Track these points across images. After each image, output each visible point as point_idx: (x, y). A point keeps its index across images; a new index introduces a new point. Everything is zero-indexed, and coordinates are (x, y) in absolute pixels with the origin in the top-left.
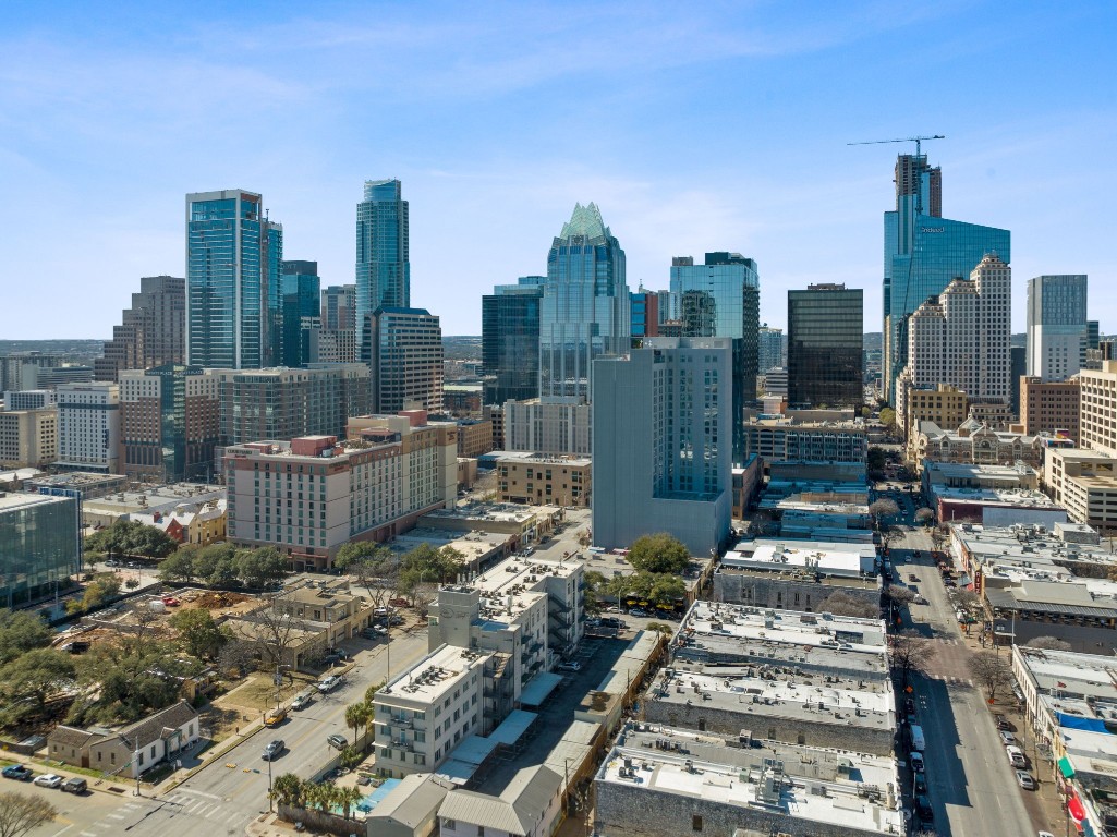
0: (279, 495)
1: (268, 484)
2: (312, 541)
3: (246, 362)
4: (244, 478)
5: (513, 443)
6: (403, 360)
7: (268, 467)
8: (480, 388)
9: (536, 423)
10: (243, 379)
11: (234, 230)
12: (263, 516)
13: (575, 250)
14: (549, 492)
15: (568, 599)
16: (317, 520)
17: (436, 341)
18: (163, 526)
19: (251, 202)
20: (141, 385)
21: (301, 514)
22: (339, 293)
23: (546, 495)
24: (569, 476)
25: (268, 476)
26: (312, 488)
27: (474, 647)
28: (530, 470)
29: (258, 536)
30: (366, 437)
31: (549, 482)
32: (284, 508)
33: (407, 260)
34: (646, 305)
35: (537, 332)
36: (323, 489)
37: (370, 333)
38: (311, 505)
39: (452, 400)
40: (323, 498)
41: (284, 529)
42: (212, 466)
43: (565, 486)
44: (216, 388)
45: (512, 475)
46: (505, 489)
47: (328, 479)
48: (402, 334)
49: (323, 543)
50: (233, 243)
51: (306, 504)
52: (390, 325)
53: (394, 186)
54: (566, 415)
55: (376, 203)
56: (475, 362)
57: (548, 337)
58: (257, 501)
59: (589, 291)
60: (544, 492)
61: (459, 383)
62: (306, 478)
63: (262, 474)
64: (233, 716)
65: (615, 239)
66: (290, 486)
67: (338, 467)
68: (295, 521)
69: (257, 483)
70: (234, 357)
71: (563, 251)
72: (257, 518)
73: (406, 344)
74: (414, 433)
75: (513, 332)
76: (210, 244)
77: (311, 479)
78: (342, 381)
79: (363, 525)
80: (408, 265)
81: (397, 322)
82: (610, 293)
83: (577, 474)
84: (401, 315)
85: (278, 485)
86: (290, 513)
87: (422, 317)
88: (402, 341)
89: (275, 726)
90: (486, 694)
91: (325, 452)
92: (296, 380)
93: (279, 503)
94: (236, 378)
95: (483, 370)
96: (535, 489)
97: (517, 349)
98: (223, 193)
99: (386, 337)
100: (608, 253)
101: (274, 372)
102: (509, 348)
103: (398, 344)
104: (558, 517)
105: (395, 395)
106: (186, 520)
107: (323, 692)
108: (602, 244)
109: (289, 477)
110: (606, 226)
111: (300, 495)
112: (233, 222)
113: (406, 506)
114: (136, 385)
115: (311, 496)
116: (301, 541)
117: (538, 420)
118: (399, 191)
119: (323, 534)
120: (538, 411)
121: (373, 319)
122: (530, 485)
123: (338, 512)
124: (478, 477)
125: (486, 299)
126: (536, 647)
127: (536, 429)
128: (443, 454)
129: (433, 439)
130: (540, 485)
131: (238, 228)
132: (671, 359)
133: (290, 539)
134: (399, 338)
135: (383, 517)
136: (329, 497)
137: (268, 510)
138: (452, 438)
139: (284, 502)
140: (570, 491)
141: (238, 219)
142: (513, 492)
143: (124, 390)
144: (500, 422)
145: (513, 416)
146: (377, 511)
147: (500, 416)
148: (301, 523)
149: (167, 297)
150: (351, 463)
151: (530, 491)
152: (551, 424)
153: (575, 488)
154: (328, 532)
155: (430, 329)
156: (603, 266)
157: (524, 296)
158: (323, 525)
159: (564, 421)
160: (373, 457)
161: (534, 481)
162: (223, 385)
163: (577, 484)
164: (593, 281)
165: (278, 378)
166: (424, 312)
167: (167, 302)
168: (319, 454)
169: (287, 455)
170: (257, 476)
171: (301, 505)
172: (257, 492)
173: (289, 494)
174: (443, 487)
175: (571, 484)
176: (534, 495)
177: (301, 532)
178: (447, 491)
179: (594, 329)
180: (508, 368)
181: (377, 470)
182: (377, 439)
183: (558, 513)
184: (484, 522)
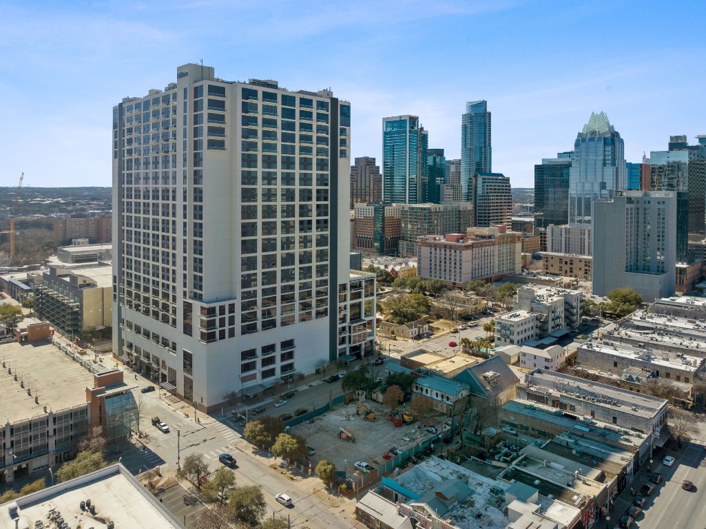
0: (440, 258)
1: (436, 253)
2: (455, 280)
3: (411, 201)
4: (425, 251)
5: (552, 248)
6: (489, 201)
7: (436, 246)
8: (533, 220)
9: (566, 238)
10: (413, 208)
11: (406, 134)
12: (433, 266)
13: (592, 139)
14: (571, 272)
15: (575, 304)
16: (458, 270)
17: (507, 191)
18: (389, 270)
19: (414, 120)
20: (365, 210)
21: (450, 267)
22: (451, 164)
23: (570, 272)
24: (583, 263)
25: (436, 250)
26: (455, 256)
27: (532, 310)
28: (560, 259)
29: (431, 276)
30: (477, 236)
31: (572, 266)
32: (443, 264)
33: (490, 145)
34: (641, 171)
35: (567, 186)
36: (460, 256)
37: (472, 188)
38: (455, 264)
39: (516, 226)
40: (460, 260)
41: (443, 273)
42: (397, 250)
43: (580, 269)
44: (400, 213)
45: (551, 261)
46: (547, 269)
47: (463, 252)
48: (489, 187)
49: (460, 280)
50: (406, 141)
51: (453, 263)
52: (483, 182)
53: (484, 103)
54: (584, 234)
55: (473, 114)
56: (529, 205)
57: (574, 190)
58: (431, 261)
59: (600, 163)
60: (568, 271)
61: (520, 216)
62: (453, 251)
63: (433, 249)
64: (438, 329)
65: (617, 133)
66: (445, 254)
67: (467, 247)
68: (448, 270)
69: (431, 253)
70: (405, 198)
71: (583, 140)
72: (431, 268)
73: (491, 192)
74: (501, 236)
75: (554, 186)
76: (394, 142)
77: (455, 252)
78: (459, 211)
79: (477, 276)
80: (490, 148)
81: (487, 181)
82: (614, 164)
83: (587, 263)
84: (489, 177)
85: (440, 254)
86: (445, 266)
87: (500, 178)
88: (489, 191)
89: (455, 332)
90: (537, 327)
91: (461, 241)
92: (438, 210)
93: (440, 262)
94: (410, 208)
95: (535, 209)
96: (564, 269)
97: (556, 197)
98: (400, 116)
99: (481, 189)
100: (613, 141)
101: (427, 205)
102: (551, 196)
103: (487, 193)
104: (576, 283)
105: (485, 220)
106: (397, 268)
107: (470, 326)
108: (608, 136)
109: (445, 250)
110: (611, 125)
111: (450, 259)
112: (405, 131)
113: (496, 270)
114: (362, 210)
115: (455, 260)
116: (450, 279)
117: (567, 236)
118: (486, 107)
119: (460, 277)
120: (568, 231)
121: (474, 179)
122: (560, 267)
123: (467, 267)
124: (531, 263)
125: (537, 167)
126: (558, 318)
127: (566, 241)
128: (515, 248)
129: (509, 239)
130: (567, 267)
131: (408, 134)
132: (638, 202)
133: (445, 278)
134: (487, 189)
135: (486, 273)
136: (463, 260)
137: (435, 265)
138: (519, 240)
139: (443, 262)
140: (583, 272)
141: (408, 129)
142: (551, 270)
143: (357, 212)
144: (545, 237)
145: (552, 234)
146: (483, 270)
147: (545, 234)
148: (450, 271)
149: (367, 167)
150: (472, 246)
151: (561, 270)
152: (575, 239)
153: (586, 270)
154: (463, 276)
155: (505, 185)
156: (609, 148)
157: (561, 165)
158: (460, 272)
159: (583, 237)
160: (482, 245)
161: (563, 265)
162: (404, 212)
163: (587, 268)
164: (602, 158)
165: (429, 209)
166: (501, 175)
167: (367, 170)
168: (458, 241)
169: (443, 241)
170: (431, 249)
171: (450, 263)
172: (431, 257)
173: (445, 258)
174: (514, 264)
175: (584, 268)
176: (563, 272)
177: (450, 275)
178: (516, 266)
179: (603, 186)
180: (551, 208)
181: (483, 251)
182: (483, 237)
183: (576, 280)
184: (536, 279)
